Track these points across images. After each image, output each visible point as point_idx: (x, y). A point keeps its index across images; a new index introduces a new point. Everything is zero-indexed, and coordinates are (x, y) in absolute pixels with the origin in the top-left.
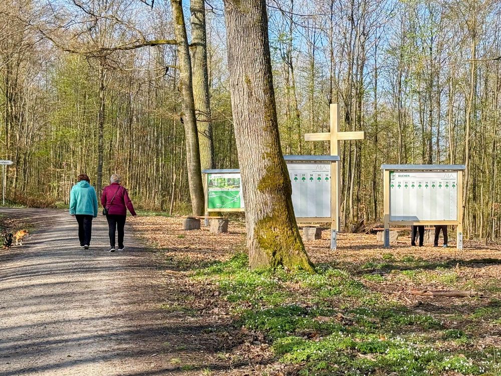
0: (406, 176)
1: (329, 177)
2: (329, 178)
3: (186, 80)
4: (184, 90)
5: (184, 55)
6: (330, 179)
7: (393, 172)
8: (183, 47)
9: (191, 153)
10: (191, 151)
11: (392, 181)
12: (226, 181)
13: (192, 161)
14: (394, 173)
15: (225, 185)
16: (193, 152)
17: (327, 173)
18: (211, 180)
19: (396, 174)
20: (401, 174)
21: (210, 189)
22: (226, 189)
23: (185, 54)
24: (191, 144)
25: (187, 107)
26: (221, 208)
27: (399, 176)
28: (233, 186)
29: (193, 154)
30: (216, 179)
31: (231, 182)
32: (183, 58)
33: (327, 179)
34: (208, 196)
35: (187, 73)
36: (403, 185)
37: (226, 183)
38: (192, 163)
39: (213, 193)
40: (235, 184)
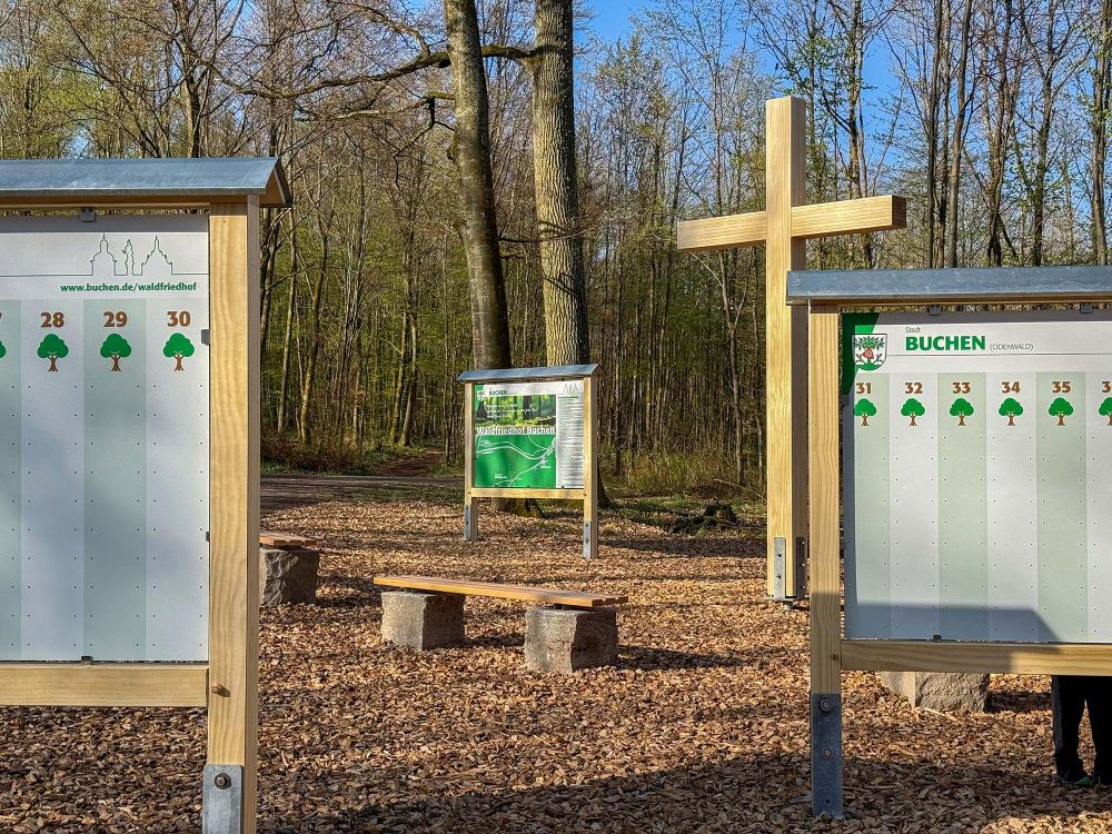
0: (960, 343)
1: (192, 334)
2: (196, 341)
3: (469, 128)
4: (461, 156)
5: (462, 59)
6: (201, 350)
7: (872, 319)
8: (459, 35)
9: (482, 329)
10: (482, 324)
11: (861, 376)
12: (520, 404)
13: (483, 351)
14: (877, 329)
15: (516, 416)
16: (486, 325)
17: (177, 302)
18: (481, 403)
19: (892, 335)
20: (928, 331)
21: (481, 431)
22: (519, 427)
23: (466, 54)
24: (481, 303)
25: (469, 202)
26: (504, 485)
27: (911, 344)
28: (538, 419)
29: (486, 332)
30: (494, 400)
31: (533, 408)
32: (461, 66)
33: (178, 347)
34: (474, 449)
35: (470, 109)
36: (935, 401)
37: (520, 412)
38: (483, 358)
39: (487, 442)
40: (544, 412)
